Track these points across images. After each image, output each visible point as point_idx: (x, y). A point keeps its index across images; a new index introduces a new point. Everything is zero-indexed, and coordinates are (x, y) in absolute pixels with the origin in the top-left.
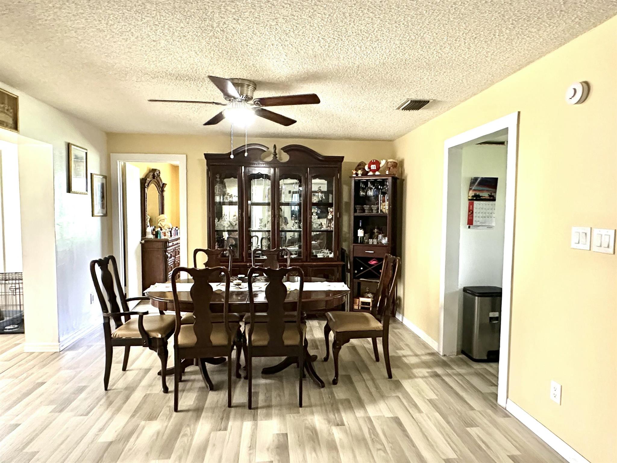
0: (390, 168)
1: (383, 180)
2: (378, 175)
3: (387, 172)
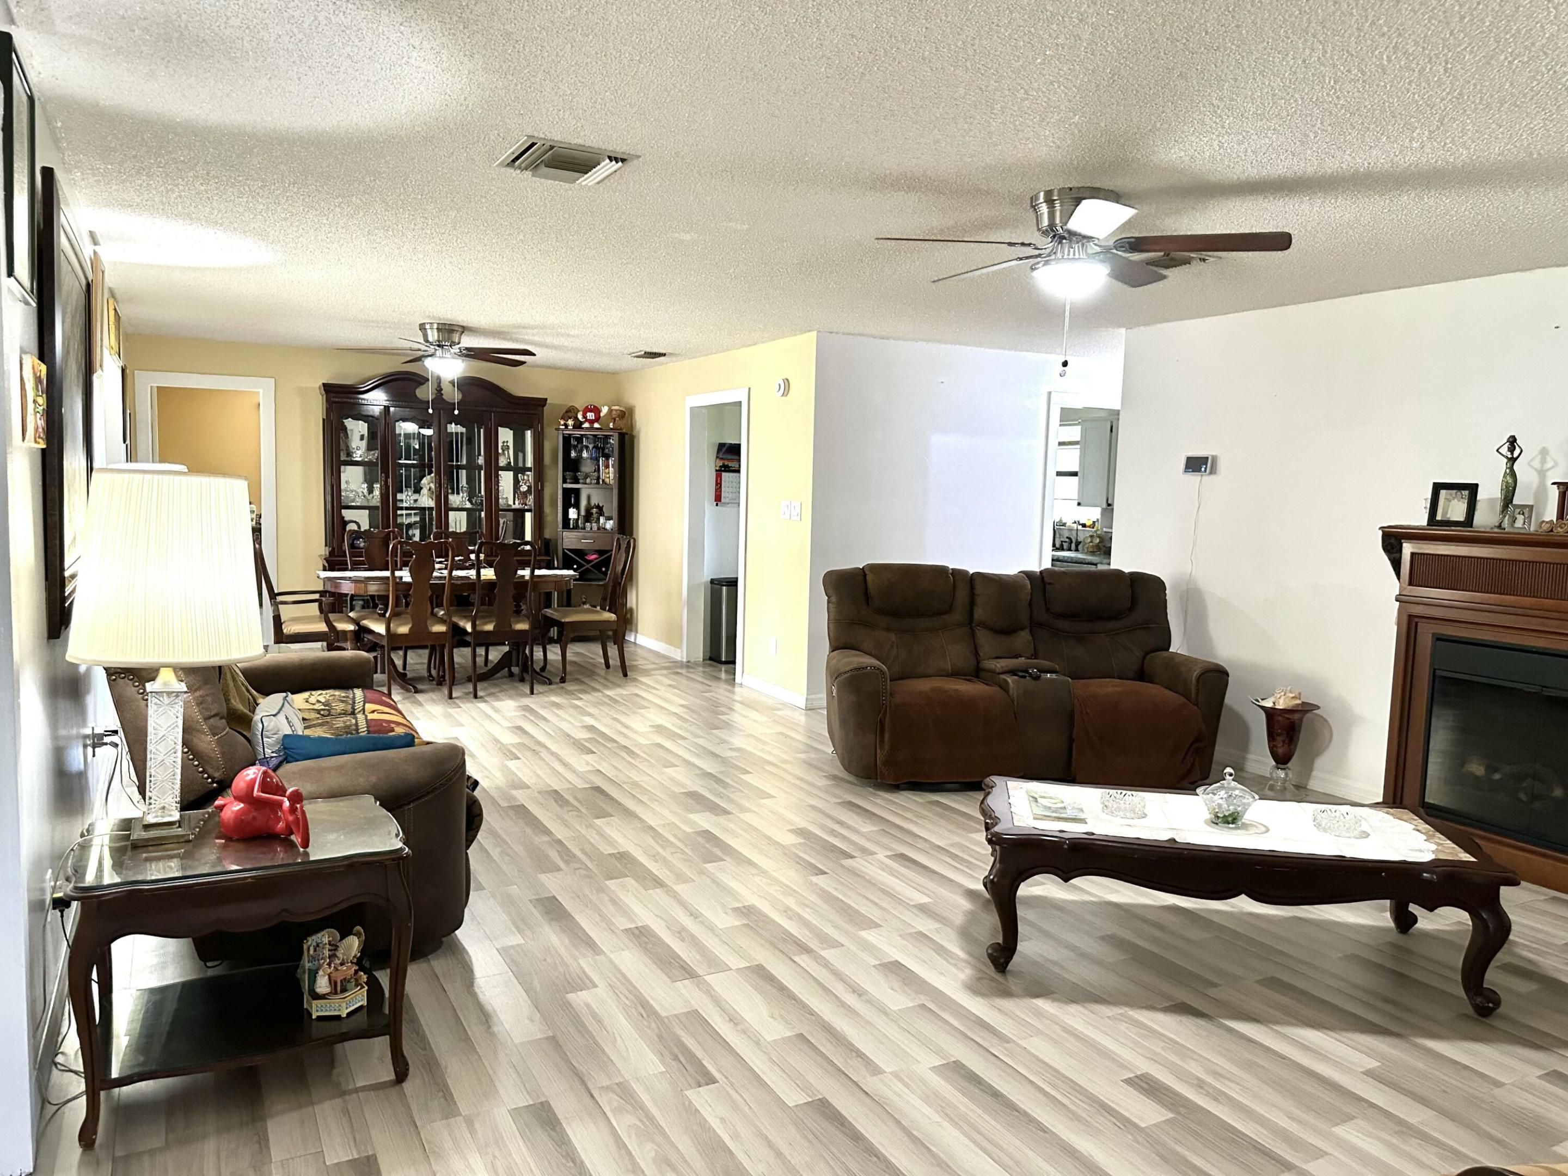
0: (615, 419)
1: (606, 436)
2: (597, 429)
3: (611, 424)
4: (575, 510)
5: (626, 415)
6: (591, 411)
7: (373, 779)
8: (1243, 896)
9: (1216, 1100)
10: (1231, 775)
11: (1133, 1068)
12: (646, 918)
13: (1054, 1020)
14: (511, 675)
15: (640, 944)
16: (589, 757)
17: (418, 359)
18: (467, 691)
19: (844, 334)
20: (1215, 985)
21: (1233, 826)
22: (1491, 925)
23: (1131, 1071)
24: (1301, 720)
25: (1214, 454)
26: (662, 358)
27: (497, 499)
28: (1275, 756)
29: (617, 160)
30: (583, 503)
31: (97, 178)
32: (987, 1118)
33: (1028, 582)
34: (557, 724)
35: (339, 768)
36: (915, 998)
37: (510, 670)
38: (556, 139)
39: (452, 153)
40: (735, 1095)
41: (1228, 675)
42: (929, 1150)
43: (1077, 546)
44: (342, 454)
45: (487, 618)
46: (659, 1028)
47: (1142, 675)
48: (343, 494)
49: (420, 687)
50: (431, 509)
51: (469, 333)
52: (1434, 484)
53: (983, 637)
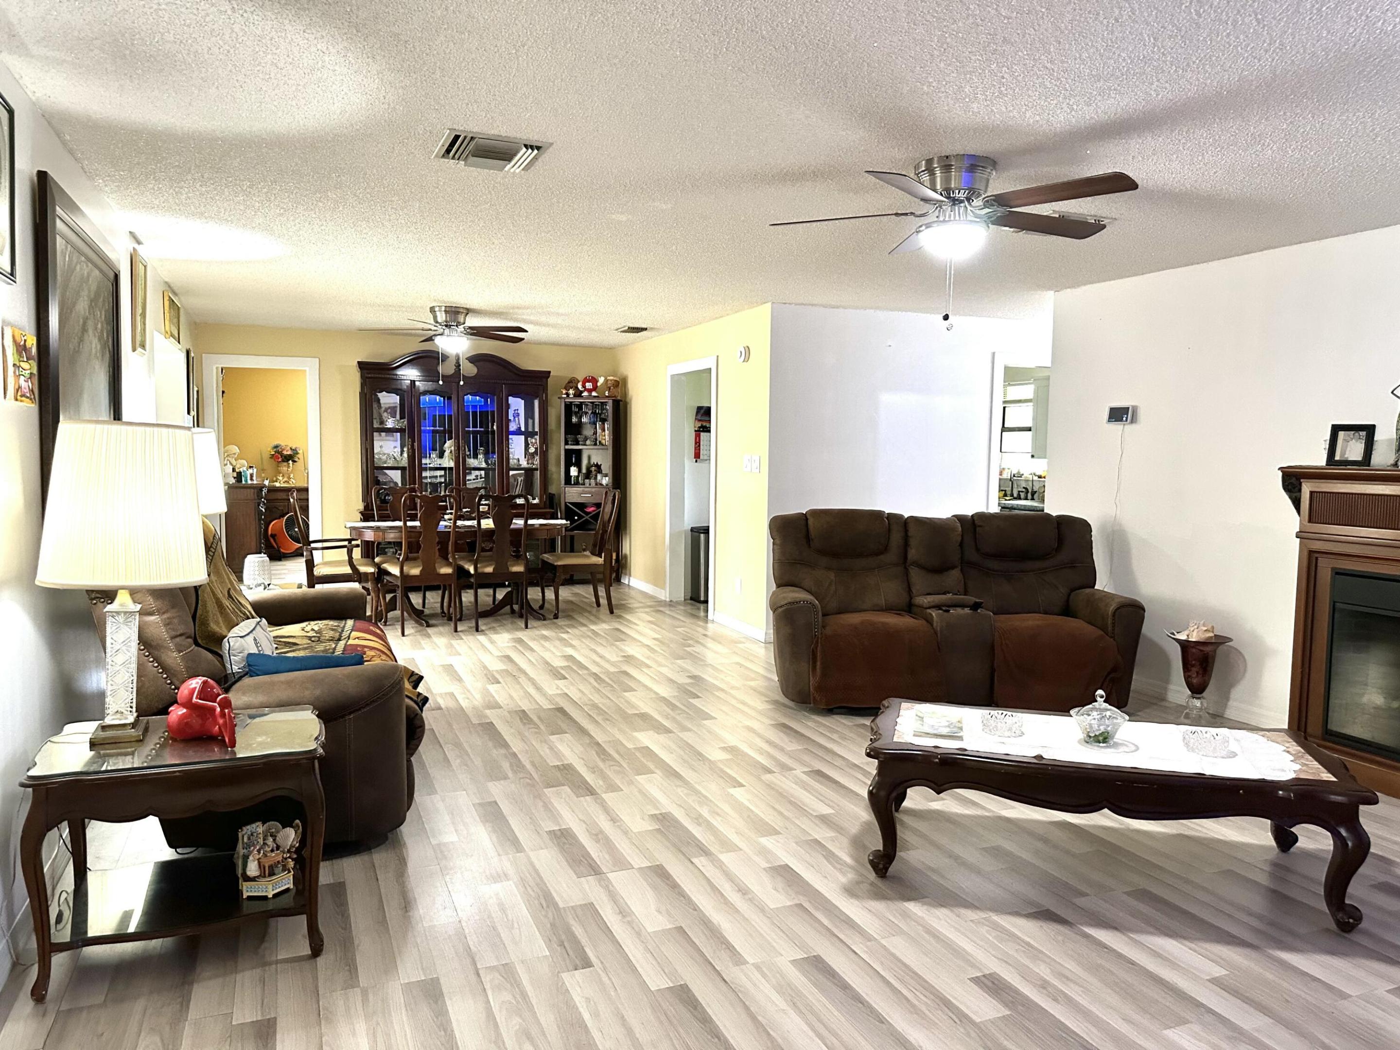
0: (610, 388)
1: (602, 403)
2: (595, 397)
3: (607, 392)
4: (575, 468)
5: (620, 384)
6: (589, 381)
7: (318, 692)
8: (1106, 811)
9: (1055, 1000)
10: (1102, 697)
11: (981, 967)
12: (571, 821)
13: (919, 922)
14: (513, 611)
15: (558, 843)
16: (561, 683)
17: (430, 339)
18: (470, 625)
19: (796, 304)
20: (1083, 894)
21: (1104, 745)
22: (1350, 844)
23: (980, 970)
24: (1215, 651)
25: (1133, 404)
26: (644, 332)
27: (508, 459)
28: (1190, 686)
29: (532, 147)
30: (585, 462)
31: (117, 184)
32: (830, 1007)
33: (959, 525)
34: (541, 654)
35: (289, 683)
36: (794, 898)
37: (512, 608)
38: (474, 131)
39: (393, 148)
40: (605, 979)
41: (1144, 610)
42: (769, 1034)
43: (1033, 495)
44: (375, 422)
45: (488, 561)
46: (554, 918)
47: (1067, 611)
48: (376, 456)
49: (431, 622)
50: (451, 469)
51: (473, 314)
52: (1333, 426)
53: (917, 576)
